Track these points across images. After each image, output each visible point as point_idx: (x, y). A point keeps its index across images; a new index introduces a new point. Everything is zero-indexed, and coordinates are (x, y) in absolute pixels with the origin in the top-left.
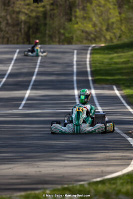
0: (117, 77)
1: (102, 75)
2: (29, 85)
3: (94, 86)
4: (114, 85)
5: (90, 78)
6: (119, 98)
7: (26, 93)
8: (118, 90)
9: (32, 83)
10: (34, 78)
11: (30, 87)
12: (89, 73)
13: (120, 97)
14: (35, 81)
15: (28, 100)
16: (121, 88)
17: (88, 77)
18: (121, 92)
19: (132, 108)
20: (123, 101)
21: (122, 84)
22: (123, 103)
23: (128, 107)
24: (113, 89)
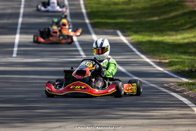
0: (120, 20)
2: (16, 29)
3: (94, 30)
4: (117, 29)
5: (87, 21)
6: (127, 45)
7: (15, 38)
8: (124, 36)
9: (19, 26)
10: (20, 20)
11: (18, 31)
12: (85, 15)
13: (129, 44)
14: (22, 24)
15: (20, 46)
16: (127, 34)
17: (84, 19)
18: (128, 38)
19: (148, 58)
20: (134, 49)
21: (128, 29)
22: (133, 51)
23: (143, 56)
24: (117, 35)
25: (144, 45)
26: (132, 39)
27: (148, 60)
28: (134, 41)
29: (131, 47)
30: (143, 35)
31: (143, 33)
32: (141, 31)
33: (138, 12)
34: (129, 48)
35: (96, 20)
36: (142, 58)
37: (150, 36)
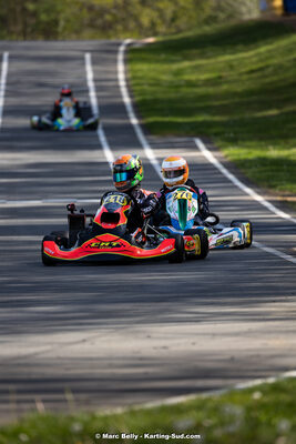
0: (200, 118)
1: (161, 112)
3: (147, 140)
4: (197, 136)
5: (134, 121)
6: (216, 169)
8: (210, 149)
12: (129, 108)
13: (219, 166)
16: (216, 145)
17: (128, 118)
18: (217, 154)
19: (259, 193)
20: (231, 177)
21: (216, 134)
22: (230, 181)
23: (248, 190)
24: (196, 148)
25: (250, 168)
26: (226, 156)
27: (259, 198)
28: (229, 159)
29: (224, 171)
30: (249, 147)
31: (248, 143)
32: (243, 140)
33: (237, 100)
34: (220, 173)
35: (151, 119)
36: (247, 195)
37: (262, 148)
